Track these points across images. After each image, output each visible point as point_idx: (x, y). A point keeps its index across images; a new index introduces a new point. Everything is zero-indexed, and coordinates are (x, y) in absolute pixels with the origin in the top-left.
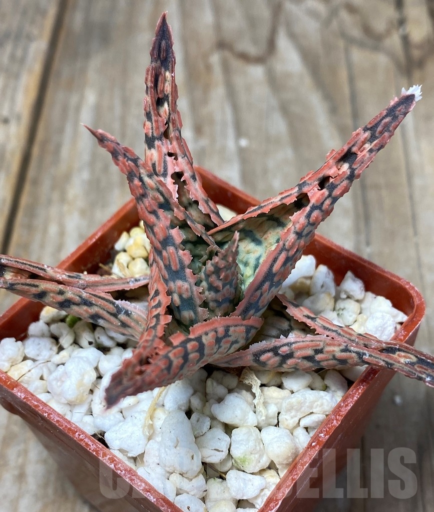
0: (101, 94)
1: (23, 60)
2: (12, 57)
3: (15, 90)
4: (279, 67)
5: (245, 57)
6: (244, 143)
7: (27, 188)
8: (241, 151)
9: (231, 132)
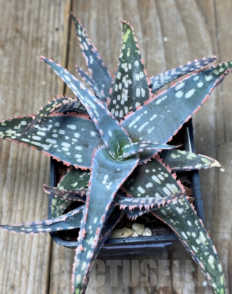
0: (98, 13)
3: (59, 12)
6: (166, 39)
8: (165, 43)
9: (160, 33)
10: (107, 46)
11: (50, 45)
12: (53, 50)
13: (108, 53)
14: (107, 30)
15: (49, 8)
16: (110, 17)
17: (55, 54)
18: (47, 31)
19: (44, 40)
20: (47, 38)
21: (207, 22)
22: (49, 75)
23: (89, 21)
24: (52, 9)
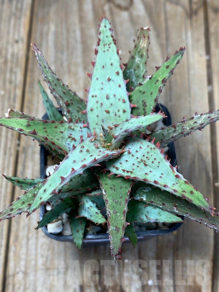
0: (57, 26)
1: (21, 10)
2: (16, 8)
3: (19, 26)
4: (135, 13)
5: (119, 7)
7: (29, 74)
10: (65, 57)
11: (9, 57)
12: (12, 62)
13: (65, 64)
14: (65, 43)
15: (9, 21)
16: (68, 31)
17: (14, 65)
18: (8, 43)
19: (4, 52)
20: (7, 50)
21: (158, 36)
22: (8, 85)
23: (47, 33)
24: (12, 22)
